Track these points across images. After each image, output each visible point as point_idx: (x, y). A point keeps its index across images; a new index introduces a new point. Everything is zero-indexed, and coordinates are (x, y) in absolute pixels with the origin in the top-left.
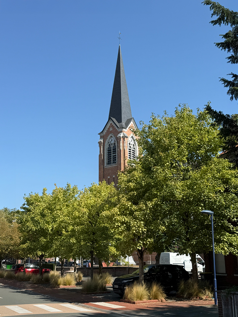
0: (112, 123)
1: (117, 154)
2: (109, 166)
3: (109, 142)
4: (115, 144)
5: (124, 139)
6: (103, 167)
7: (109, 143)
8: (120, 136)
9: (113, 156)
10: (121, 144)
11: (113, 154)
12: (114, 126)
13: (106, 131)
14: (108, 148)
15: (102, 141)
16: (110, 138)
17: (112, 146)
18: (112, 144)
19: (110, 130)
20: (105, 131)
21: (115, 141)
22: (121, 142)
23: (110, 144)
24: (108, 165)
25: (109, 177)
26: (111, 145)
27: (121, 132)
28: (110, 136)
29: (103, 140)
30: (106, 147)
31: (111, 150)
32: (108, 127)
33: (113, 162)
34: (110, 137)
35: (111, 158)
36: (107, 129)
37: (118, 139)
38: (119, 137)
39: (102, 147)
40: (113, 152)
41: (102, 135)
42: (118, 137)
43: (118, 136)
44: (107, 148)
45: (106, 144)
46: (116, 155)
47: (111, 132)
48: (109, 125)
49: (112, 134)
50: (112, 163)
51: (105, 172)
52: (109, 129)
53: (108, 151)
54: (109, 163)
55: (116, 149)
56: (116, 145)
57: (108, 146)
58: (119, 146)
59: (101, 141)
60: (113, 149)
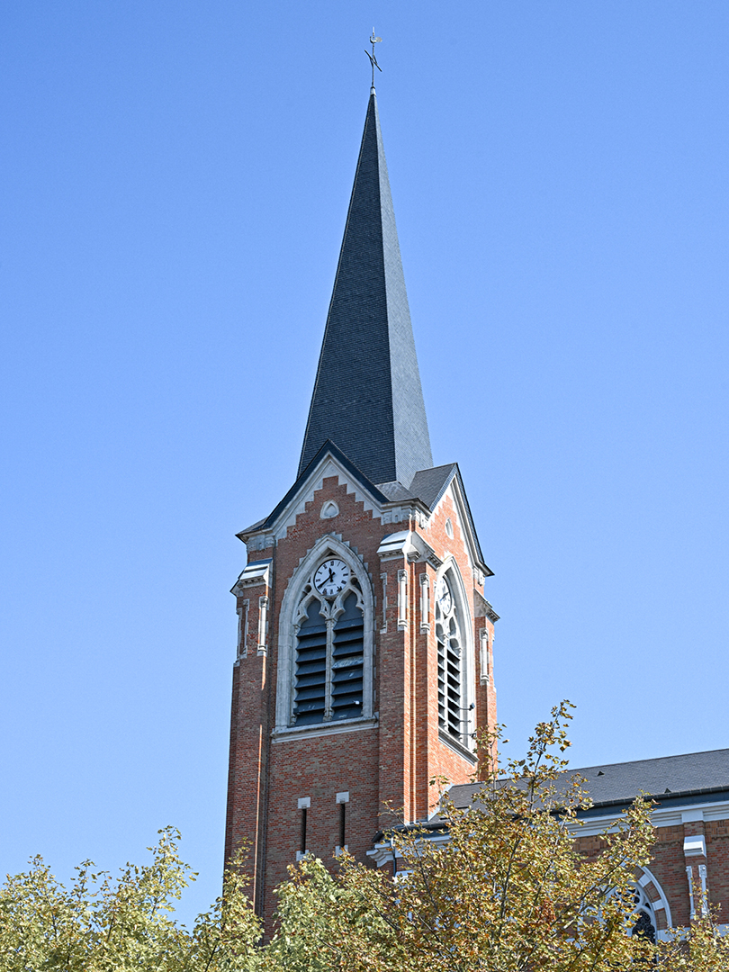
0: (336, 478)
1: (367, 661)
2: (312, 733)
3: (309, 589)
4: (350, 598)
5: (419, 571)
6: (268, 738)
7: (313, 593)
8: (399, 552)
9: (337, 671)
10: (404, 601)
11: (337, 658)
12: (349, 491)
13: (292, 521)
14: (304, 622)
15: (266, 577)
16: (320, 563)
17: (330, 614)
18: (331, 602)
19: (323, 516)
20: (288, 521)
21: (355, 582)
22: (404, 584)
23: (314, 601)
24: (296, 725)
25: (305, 802)
26: (325, 604)
27: (403, 525)
28: (322, 549)
29: (273, 575)
30: (293, 612)
31: (324, 634)
32: (310, 497)
33: (336, 709)
34: (322, 556)
35: (323, 685)
36: (301, 509)
37: (381, 571)
38: (391, 553)
39: (263, 612)
40: (337, 645)
41: (266, 540)
42: (384, 555)
43: (382, 549)
44: (296, 620)
45: (292, 594)
46: (360, 667)
47: (328, 527)
48: (315, 484)
49: (340, 536)
50: (329, 713)
51: (274, 769)
52: (313, 507)
53: (301, 639)
54: (307, 712)
55: (361, 628)
56: (365, 602)
57: (304, 613)
58: (385, 612)
59: (260, 579)
60: (337, 632)
